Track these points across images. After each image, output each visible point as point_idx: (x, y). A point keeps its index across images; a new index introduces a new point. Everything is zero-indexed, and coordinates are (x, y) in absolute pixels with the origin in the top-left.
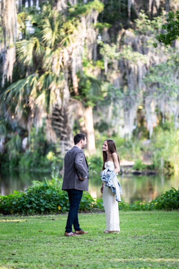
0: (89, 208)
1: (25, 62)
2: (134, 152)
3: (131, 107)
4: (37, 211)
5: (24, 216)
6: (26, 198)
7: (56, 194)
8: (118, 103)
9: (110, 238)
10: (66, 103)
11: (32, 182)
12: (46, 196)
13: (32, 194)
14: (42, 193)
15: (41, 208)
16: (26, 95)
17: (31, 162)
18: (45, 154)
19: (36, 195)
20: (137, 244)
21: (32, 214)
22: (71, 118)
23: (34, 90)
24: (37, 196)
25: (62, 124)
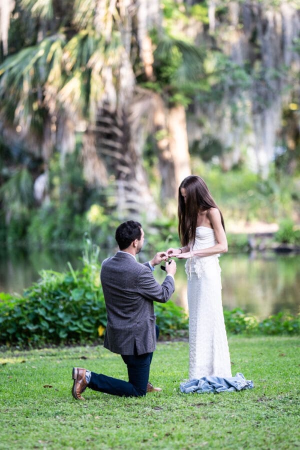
0: (167, 331)
1: (34, 9)
2: (277, 203)
3: (268, 105)
4: (50, 339)
5: (20, 350)
6: (25, 309)
7: (94, 300)
8: (240, 97)
9: (204, 402)
10: (127, 98)
11: (40, 273)
12: (71, 304)
13: (40, 299)
14: (61, 297)
15: (59, 332)
16: (39, 82)
17: (54, 228)
18: (83, 210)
19: (48, 302)
20: (264, 416)
21: (40, 346)
22: (138, 131)
23: (56, 70)
24: (51, 304)
25: (118, 145)
